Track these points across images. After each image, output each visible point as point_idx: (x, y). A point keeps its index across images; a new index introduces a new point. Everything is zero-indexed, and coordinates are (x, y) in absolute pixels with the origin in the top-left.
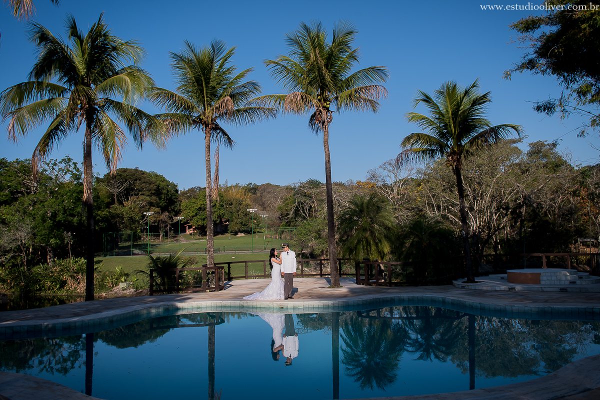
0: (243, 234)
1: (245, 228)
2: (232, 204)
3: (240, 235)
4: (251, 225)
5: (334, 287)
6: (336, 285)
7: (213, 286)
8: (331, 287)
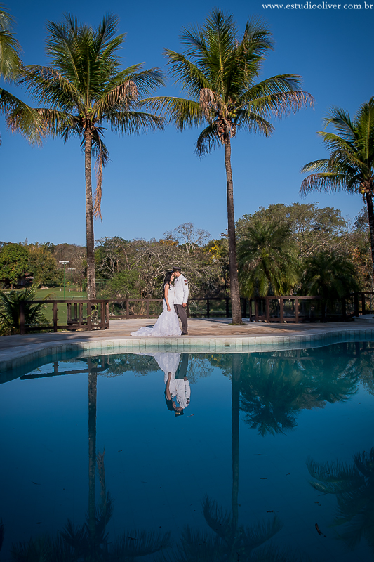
0: (46, 287)
1: (48, 282)
2: (36, 259)
3: (43, 288)
4: (55, 279)
5: (237, 325)
6: (239, 322)
7: (95, 324)
8: (233, 324)
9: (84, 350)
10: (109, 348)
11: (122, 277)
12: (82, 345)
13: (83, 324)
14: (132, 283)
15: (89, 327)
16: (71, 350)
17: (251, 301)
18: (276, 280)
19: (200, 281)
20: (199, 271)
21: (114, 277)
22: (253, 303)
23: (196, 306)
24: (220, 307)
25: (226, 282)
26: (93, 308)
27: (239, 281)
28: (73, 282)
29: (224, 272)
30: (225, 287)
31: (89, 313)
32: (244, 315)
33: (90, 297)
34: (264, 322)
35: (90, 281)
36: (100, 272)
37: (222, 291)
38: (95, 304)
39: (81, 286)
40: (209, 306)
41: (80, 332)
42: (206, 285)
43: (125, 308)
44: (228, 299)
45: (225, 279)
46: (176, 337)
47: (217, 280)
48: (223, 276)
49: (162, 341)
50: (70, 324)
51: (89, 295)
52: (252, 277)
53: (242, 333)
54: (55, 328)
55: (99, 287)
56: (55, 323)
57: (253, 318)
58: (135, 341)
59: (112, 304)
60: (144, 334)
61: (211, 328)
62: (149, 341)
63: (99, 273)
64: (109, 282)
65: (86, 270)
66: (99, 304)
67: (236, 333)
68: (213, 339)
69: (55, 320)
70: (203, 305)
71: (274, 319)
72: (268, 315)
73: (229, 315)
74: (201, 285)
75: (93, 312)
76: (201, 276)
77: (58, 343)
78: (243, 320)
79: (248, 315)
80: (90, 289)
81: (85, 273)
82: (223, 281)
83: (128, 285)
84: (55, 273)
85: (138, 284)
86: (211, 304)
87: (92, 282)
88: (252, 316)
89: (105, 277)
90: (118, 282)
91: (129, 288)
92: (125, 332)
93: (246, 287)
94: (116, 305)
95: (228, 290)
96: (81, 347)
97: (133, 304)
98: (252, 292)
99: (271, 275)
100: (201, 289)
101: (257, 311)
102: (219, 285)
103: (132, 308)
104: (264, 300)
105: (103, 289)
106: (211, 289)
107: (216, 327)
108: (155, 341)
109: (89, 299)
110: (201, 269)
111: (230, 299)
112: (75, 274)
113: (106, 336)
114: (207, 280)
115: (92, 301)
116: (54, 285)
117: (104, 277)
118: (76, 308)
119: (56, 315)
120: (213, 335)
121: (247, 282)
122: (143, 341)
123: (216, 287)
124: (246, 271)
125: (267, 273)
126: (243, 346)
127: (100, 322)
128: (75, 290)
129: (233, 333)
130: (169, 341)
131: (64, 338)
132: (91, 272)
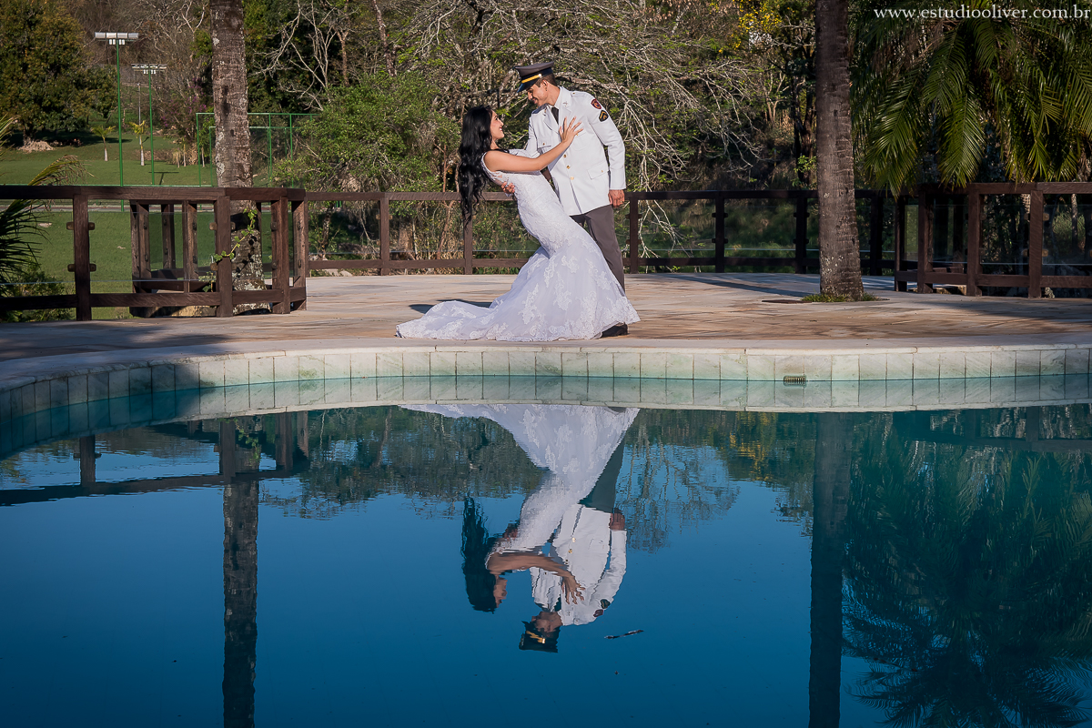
0: (45, 145)
3: (30, 145)
4: (78, 111)
5: (839, 300)
6: (847, 290)
7: (250, 287)
8: (823, 298)
9: (202, 389)
10: (305, 383)
11: (361, 106)
12: (193, 369)
13: (198, 288)
14: (404, 131)
15: (224, 299)
16: (150, 386)
17: (904, 201)
18: (1017, 113)
19: (691, 126)
20: (689, 84)
21: (329, 105)
22: (912, 212)
23: (669, 229)
24: (769, 236)
25: (801, 131)
26: (240, 221)
27: (854, 118)
28: (158, 122)
29: (791, 90)
30: (798, 149)
31: (222, 243)
32: (872, 265)
33: (229, 178)
34: (955, 291)
35: (226, 108)
36: (271, 83)
37: (782, 171)
38: (246, 206)
39: (190, 140)
40: (722, 230)
41: (189, 321)
42: (715, 141)
43: (375, 233)
44: (804, 198)
45: (793, 116)
46: (580, 344)
47: (761, 122)
48: (789, 104)
49: (524, 359)
50: (143, 287)
51: (222, 168)
52: (913, 98)
53: (858, 332)
54: (84, 301)
55: (263, 145)
56: (82, 282)
57: (906, 276)
58: (414, 358)
59: (322, 217)
60: (451, 331)
61: (727, 312)
62: (470, 358)
63: (264, 89)
64: (308, 124)
65: (208, 72)
66: (266, 207)
67: (836, 332)
68: (735, 354)
69: (83, 271)
70: (701, 224)
71: (999, 280)
72: (975, 265)
73: (807, 262)
74: (694, 143)
75: (239, 239)
76: (693, 104)
77: (96, 359)
78: (867, 282)
79: (891, 265)
80: (228, 143)
81: (206, 86)
82: (786, 125)
83: (388, 139)
84: (80, 85)
85: (425, 135)
86: (735, 225)
87: (233, 116)
88: (906, 265)
89: (292, 105)
90: (346, 125)
91: (393, 150)
92: (373, 321)
93: (883, 142)
94: (339, 220)
95: (807, 163)
96: (189, 376)
97: (408, 220)
98: (908, 165)
99: (999, 89)
100: (693, 160)
101: (929, 244)
102: (770, 144)
103: (404, 236)
104: (958, 197)
105: (282, 153)
106: (736, 159)
107: (750, 307)
108: (496, 359)
109: (222, 183)
110: (693, 75)
111: (815, 195)
112: (166, 92)
113: (292, 336)
114: (717, 122)
115: (234, 194)
116: (77, 137)
117: (284, 103)
118: (169, 222)
119: (83, 246)
120: (739, 336)
121: (887, 122)
122: (445, 358)
123: (755, 148)
124: (888, 75)
125: (978, 82)
126: (864, 383)
127: (269, 282)
128: (166, 159)
129: (819, 331)
130: (553, 358)
131: (119, 340)
132: (231, 74)
